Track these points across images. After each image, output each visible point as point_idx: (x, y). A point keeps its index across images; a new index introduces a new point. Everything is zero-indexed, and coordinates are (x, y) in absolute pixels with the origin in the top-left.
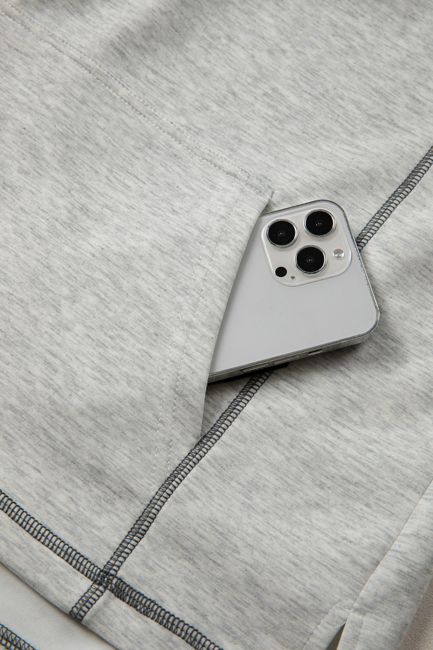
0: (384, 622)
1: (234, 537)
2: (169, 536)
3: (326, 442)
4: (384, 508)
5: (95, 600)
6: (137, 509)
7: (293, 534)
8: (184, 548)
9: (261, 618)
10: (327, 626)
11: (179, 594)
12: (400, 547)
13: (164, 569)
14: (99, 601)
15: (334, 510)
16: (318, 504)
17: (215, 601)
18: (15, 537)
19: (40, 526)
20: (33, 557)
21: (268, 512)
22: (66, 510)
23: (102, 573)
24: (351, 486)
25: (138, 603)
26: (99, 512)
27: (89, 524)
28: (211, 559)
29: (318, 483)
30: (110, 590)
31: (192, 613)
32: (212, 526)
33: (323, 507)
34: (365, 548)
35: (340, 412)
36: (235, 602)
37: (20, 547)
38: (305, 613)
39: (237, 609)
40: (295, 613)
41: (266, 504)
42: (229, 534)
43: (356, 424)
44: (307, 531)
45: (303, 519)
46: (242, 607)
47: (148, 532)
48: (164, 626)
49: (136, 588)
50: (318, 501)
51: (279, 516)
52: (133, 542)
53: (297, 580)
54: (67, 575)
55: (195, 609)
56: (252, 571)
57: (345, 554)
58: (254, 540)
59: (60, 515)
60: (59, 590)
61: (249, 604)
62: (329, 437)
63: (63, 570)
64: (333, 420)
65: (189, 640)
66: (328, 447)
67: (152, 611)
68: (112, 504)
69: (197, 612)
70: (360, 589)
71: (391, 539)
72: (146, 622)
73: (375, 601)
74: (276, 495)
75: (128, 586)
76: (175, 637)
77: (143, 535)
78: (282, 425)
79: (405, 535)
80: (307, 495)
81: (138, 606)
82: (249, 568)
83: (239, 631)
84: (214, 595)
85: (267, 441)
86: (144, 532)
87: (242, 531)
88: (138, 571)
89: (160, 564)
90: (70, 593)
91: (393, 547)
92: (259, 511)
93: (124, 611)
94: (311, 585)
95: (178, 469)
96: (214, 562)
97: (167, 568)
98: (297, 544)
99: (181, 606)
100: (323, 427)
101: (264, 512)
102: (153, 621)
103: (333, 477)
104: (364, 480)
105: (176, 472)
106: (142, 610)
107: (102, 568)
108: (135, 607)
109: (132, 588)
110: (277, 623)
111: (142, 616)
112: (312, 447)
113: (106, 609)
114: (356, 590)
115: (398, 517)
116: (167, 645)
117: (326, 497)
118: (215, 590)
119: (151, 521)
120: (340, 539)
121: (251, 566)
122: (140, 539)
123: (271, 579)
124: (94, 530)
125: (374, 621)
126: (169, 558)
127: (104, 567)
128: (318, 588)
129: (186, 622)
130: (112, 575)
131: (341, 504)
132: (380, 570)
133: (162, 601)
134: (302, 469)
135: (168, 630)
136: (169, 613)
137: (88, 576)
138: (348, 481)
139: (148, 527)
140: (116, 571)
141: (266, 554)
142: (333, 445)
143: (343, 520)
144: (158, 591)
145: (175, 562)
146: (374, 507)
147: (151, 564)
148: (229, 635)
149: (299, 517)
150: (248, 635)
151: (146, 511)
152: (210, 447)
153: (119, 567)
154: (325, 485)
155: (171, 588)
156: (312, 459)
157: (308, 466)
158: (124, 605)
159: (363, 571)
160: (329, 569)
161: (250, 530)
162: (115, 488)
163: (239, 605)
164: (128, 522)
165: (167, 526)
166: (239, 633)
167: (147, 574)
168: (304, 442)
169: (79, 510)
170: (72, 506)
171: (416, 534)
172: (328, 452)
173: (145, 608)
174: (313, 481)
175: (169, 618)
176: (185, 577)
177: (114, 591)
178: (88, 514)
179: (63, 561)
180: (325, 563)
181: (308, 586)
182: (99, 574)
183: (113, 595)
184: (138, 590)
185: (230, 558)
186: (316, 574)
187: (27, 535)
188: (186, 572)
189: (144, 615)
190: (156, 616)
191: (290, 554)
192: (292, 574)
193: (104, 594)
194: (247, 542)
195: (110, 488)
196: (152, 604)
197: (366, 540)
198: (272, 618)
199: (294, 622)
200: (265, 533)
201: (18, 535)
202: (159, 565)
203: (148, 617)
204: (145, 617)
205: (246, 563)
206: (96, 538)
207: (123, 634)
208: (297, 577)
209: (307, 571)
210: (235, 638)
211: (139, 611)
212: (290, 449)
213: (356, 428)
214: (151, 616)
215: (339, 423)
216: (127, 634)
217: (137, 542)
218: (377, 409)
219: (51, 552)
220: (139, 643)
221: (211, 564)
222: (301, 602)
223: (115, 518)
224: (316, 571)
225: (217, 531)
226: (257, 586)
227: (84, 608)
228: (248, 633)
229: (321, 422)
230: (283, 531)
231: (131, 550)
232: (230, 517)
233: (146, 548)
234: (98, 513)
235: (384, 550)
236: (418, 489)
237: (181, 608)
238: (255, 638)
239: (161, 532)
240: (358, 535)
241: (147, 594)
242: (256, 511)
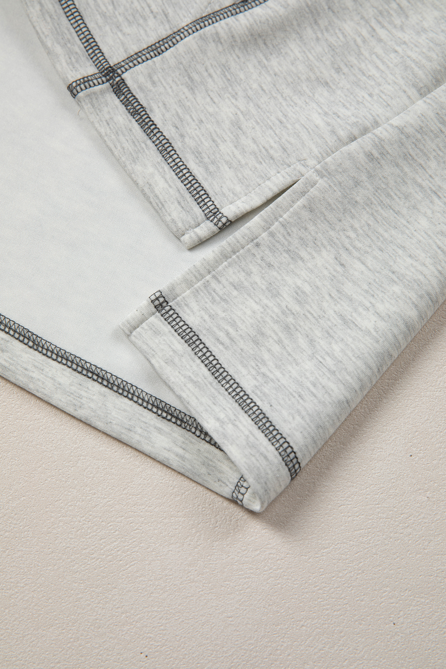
0: (335, 191)
1: (238, 87)
2: (181, 63)
3: (359, 36)
4: (383, 99)
5: (95, 85)
6: (164, 31)
7: (292, 100)
8: (190, 78)
9: (231, 154)
10: (285, 175)
11: (168, 111)
12: (381, 133)
13: (165, 87)
14: (97, 87)
15: (339, 92)
16: (327, 83)
17: (198, 128)
18: (50, 6)
19: (75, 10)
20: (58, 30)
21: (279, 76)
22: (104, 8)
23: (110, 69)
24: (364, 77)
25: (130, 104)
26: (131, 21)
27: (118, 27)
28: (209, 96)
29: (336, 66)
30: (111, 84)
31: (173, 130)
32: (223, 70)
33: (330, 87)
34: (349, 124)
35: (385, 13)
36: (214, 136)
37: (51, 17)
38: (272, 161)
39: (214, 141)
40: (262, 158)
41: (281, 69)
42: (235, 83)
43: (395, 27)
44: (305, 101)
45: (308, 91)
46: (219, 141)
47: (164, 53)
48: (144, 131)
49: (133, 91)
50: (328, 81)
51: (287, 81)
52: (148, 55)
53: (276, 134)
54: (80, 57)
55: (177, 127)
56: (241, 116)
57: (328, 124)
58: (255, 94)
59: (97, 11)
60: (68, 64)
61: (225, 141)
62: (364, 32)
63: (79, 51)
64: (375, 18)
65: (160, 149)
66: (359, 40)
67: (139, 114)
68: (145, 20)
69: (177, 130)
70: (328, 155)
71: (376, 124)
72: (130, 121)
73: (336, 170)
74: (293, 64)
75: (127, 87)
76: (149, 142)
77: (159, 54)
78: (326, 7)
79: (392, 125)
80: (321, 73)
81: (129, 106)
82: (239, 113)
83: (207, 158)
84: (198, 124)
85: (307, 15)
86: (161, 52)
87: (248, 84)
88: (141, 79)
89: (163, 82)
90: (76, 71)
91: (375, 131)
92: (271, 72)
93: (115, 105)
94: (287, 140)
95: (215, 13)
96: (211, 99)
97: (168, 87)
98: (291, 108)
99: (166, 120)
100: (363, 22)
101: (275, 75)
102: (136, 123)
103: (352, 67)
104: (377, 75)
105: (212, 15)
106: (131, 111)
107: (112, 65)
108: (126, 106)
109: (129, 90)
110: (243, 162)
111: (129, 115)
112: (345, 36)
113: (100, 96)
114: (325, 155)
115: (392, 109)
116: (140, 144)
117: (338, 80)
118: (202, 121)
119: (171, 45)
120: (330, 113)
121: (242, 112)
122: (156, 56)
123: (254, 127)
124: (119, 34)
125: (327, 186)
126: (173, 81)
127: (114, 65)
128: (291, 144)
129: (164, 134)
130: (117, 73)
131: (347, 89)
132: (353, 146)
133: (151, 111)
134: (326, 51)
135: (145, 135)
136: (153, 121)
137: (98, 66)
138: (363, 73)
139: (167, 49)
140: (123, 72)
141: (259, 107)
142: (364, 41)
143: (342, 101)
144: (151, 101)
145: (178, 85)
146: (375, 98)
147: (155, 78)
148: (197, 158)
149: (305, 88)
150: (213, 164)
151: (172, 36)
152: (253, 7)
153: (126, 70)
154: (342, 71)
155: (164, 104)
156: (340, 46)
157: (333, 50)
158: (117, 101)
159: (337, 141)
160: (309, 132)
161: (255, 86)
162: (154, 7)
163: (216, 138)
164: (152, 39)
165: (183, 54)
166: (206, 160)
167: (149, 85)
168: (340, 30)
169: (114, 13)
170: (110, 8)
171: (401, 128)
172: (357, 45)
173: (135, 110)
174: (333, 63)
175: (151, 125)
176: (180, 101)
177: (114, 87)
178: (121, 19)
179: (82, 46)
180: (307, 127)
181: (283, 140)
182: (107, 68)
183: (112, 89)
184: (134, 94)
185: (227, 100)
186: (295, 133)
187: (62, 11)
188: (183, 97)
189: (131, 115)
190: (141, 120)
191: (281, 113)
192: (274, 128)
193: (104, 84)
194: (247, 94)
195: (149, 7)
196: (142, 110)
197: (353, 118)
198: (240, 157)
199: (258, 166)
200: (267, 91)
201: (54, 7)
202: (161, 82)
203: (134, 118)
204: (132, 117)
205: (239, 109)
206: (118, 40)
207: (106, 121)
208: (277, 132)
209: (288, 129)
210: (201, 162)
211: (129, 110)
212: (324, 31)
213: (394, 31)
214: (137, 119)
215: (380, 23)
216: (109, 123)
217: (152, 57)
218: (422, 17)
219: (75, 35)
220: (117, 133)
221: (208, 99)
222: (272, 152)
223: (142, 32)
224: (296, 131)
225: (225, 77)
226: (240, 128)
227: (82, 86)
228: (213, 163)
229: (363, 18)
230: (284, 96)
231: (144, 61)
232: (242, 70)
233: (157, 65)
234: (130, 23)
235: (365, 131)
236: (422, 91)
237: (165, 122)
238: (218, 167)
239: (175, 57)
240: (349, 113)
241: (141, 100)
242: (269, 72)
